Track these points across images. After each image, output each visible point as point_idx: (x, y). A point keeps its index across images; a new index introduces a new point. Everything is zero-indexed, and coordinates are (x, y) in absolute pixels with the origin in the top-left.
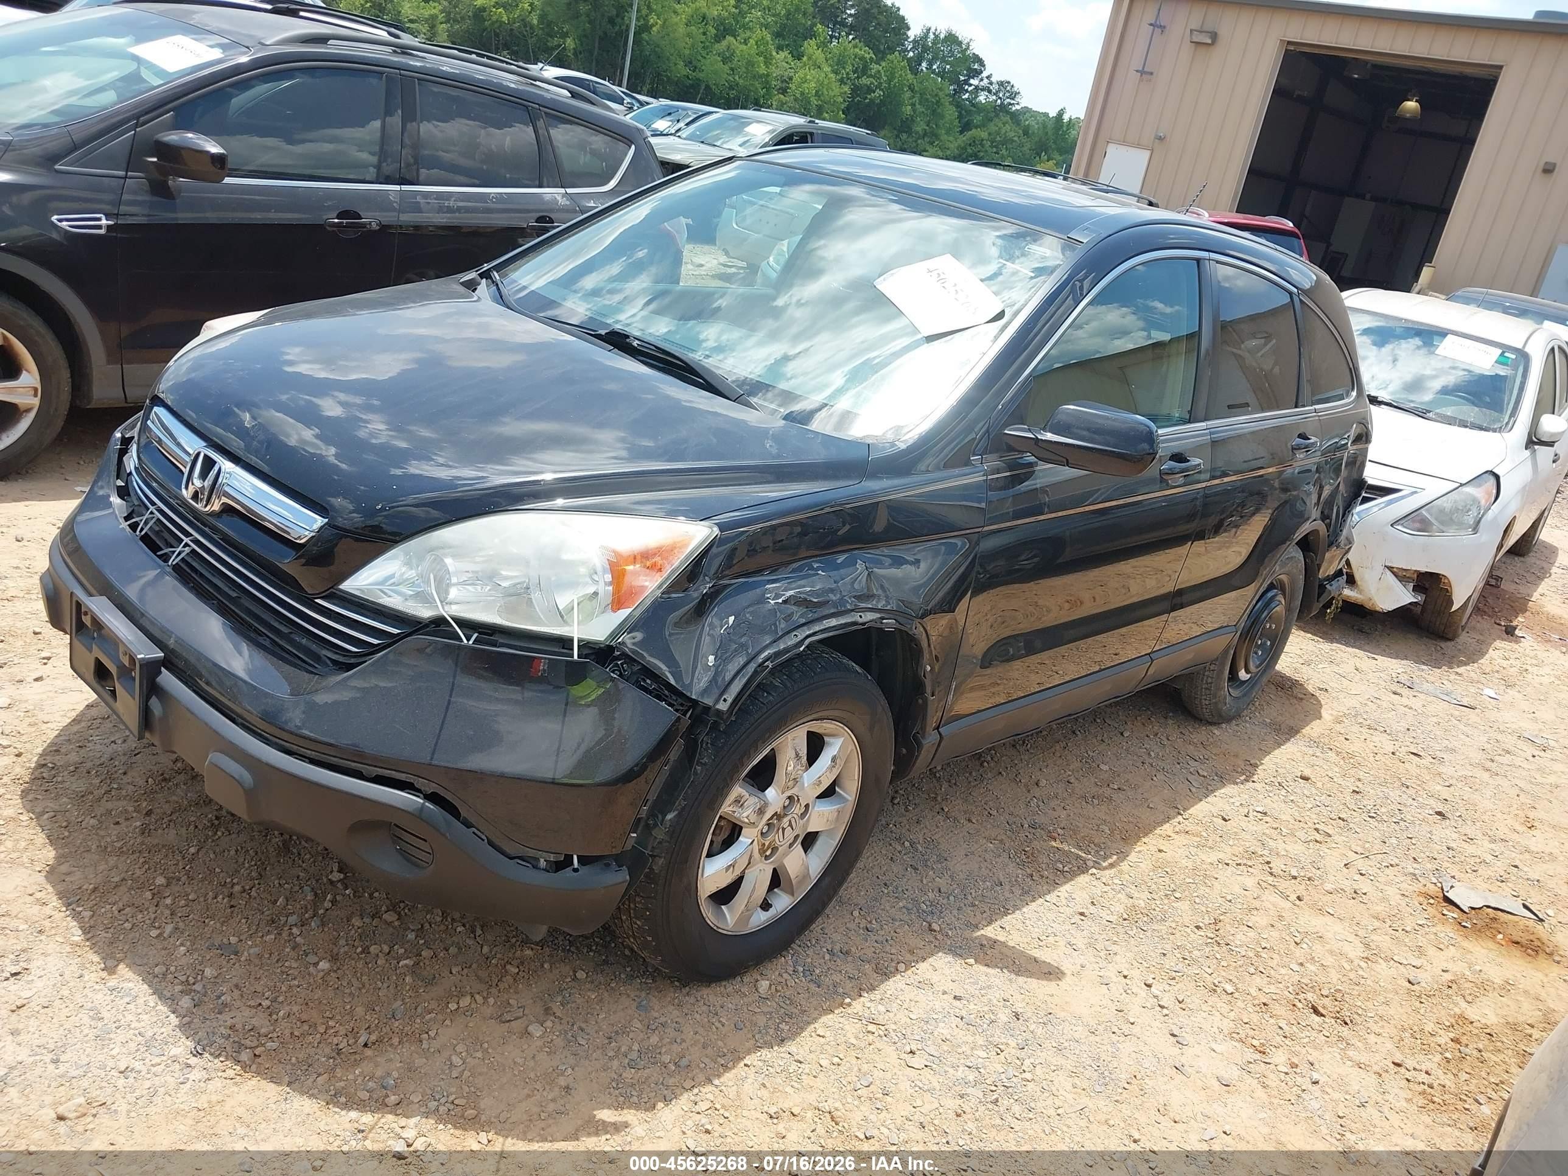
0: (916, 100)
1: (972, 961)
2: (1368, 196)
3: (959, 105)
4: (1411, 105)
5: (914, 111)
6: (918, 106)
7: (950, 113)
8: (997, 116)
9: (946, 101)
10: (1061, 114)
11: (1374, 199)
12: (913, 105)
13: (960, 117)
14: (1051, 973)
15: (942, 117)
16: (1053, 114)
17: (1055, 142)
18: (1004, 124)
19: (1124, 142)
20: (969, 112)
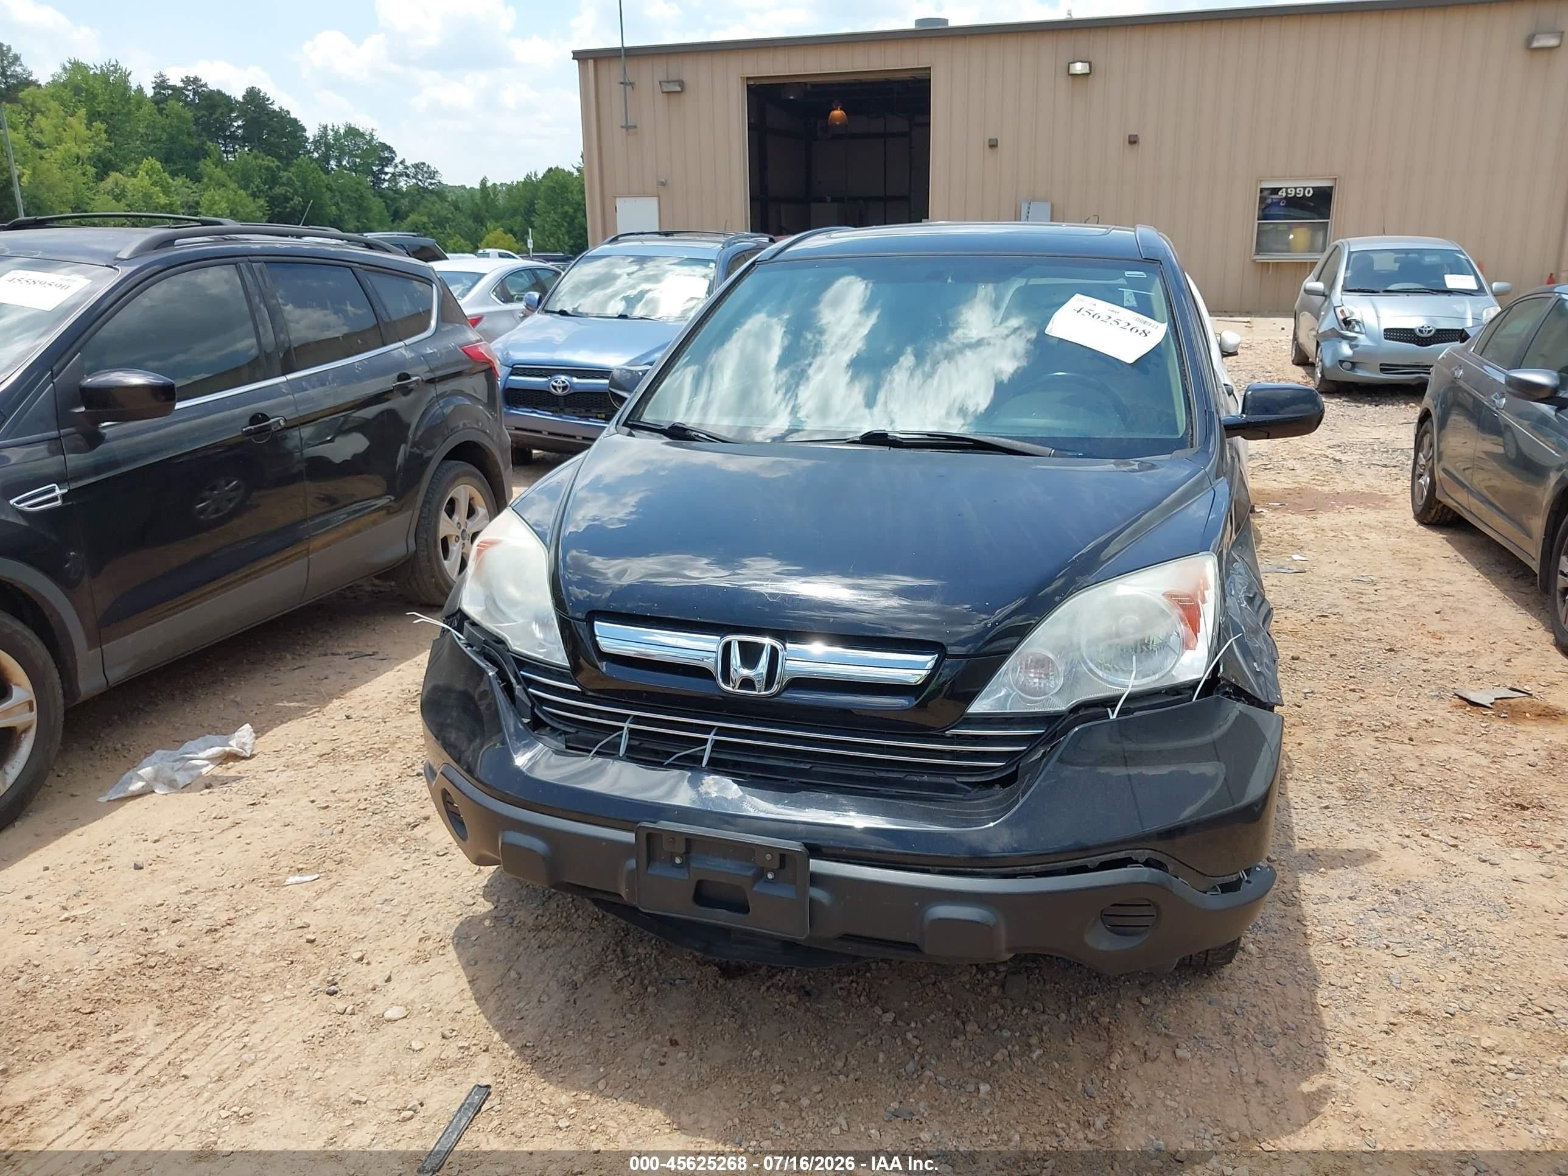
0: (338, 198)
1: (1322, 869)
2: (829, 199)
3: (381, 194)
4: (837, 113)
5: (340, 210)
6: (342, 205)
7: (377, 205)
8: (423, 197)
9: (369, 194)
10: (483, 183)
11: (834, 200)
12: (337, 204)
13: (387, 206)
14: (1370, 856)
15: (370, 210)
16: (477, 186)
17: (487, 212)
18: (433, 203)
19: (630, 194)
20: (394, 200)
